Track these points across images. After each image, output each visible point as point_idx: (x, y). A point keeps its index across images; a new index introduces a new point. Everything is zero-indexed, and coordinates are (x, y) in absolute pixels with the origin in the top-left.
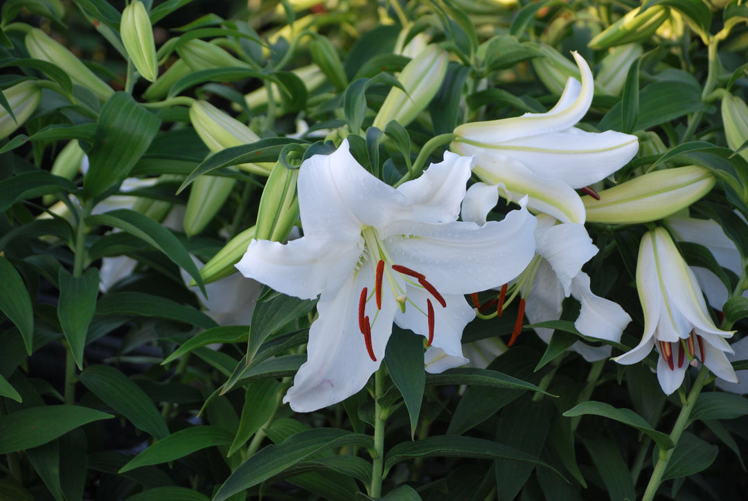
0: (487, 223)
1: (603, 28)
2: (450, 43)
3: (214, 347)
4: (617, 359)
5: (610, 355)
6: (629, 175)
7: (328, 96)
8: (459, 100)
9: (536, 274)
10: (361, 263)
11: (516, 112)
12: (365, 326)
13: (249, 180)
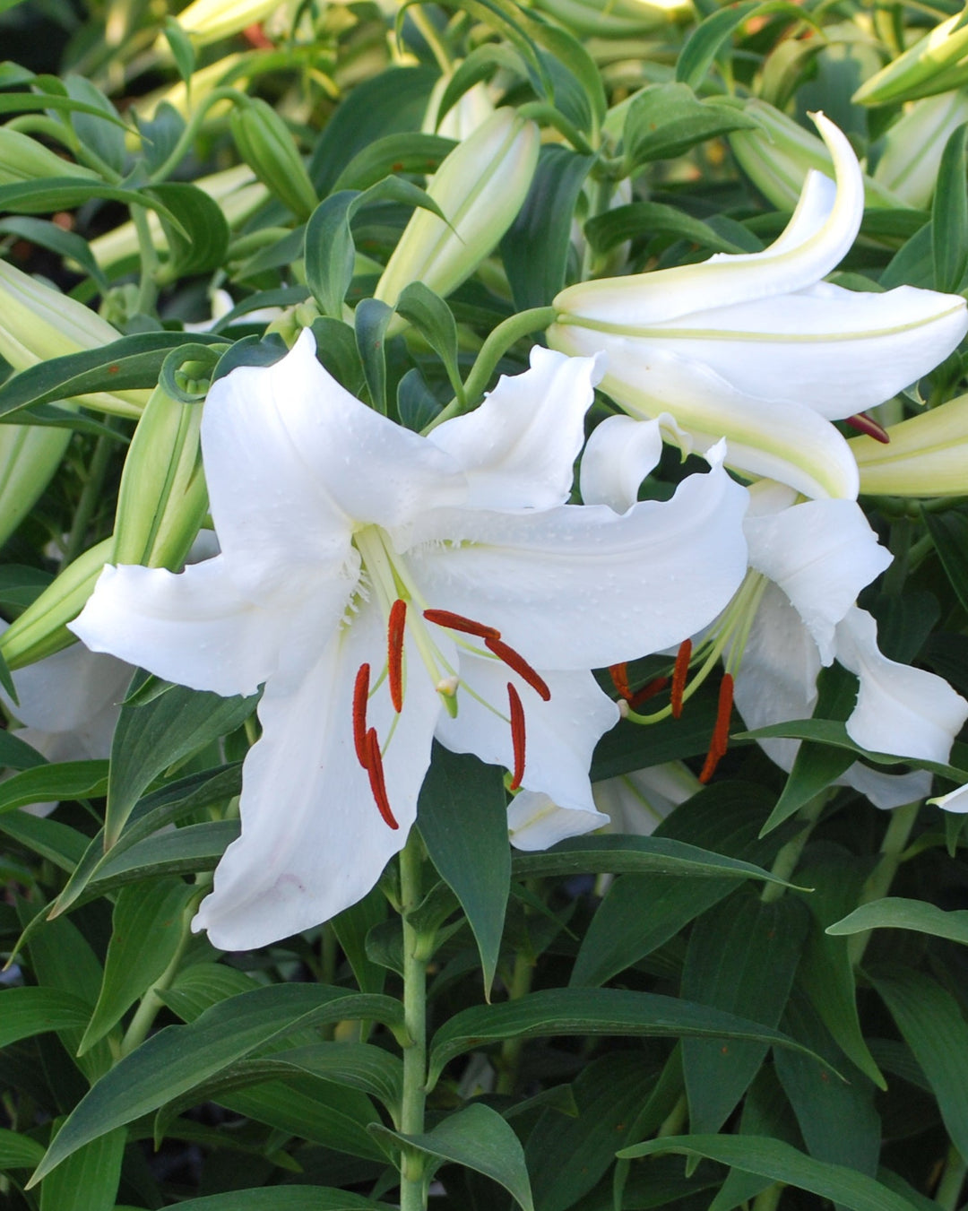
0: (636, 506)
1: (886, 61)
2: (546, 105)
3: (40, 810)
4: (942, 802)
5: (928, 791)
6: (955, 388)
7: (275, 232)
8: (567, 233)
9: (757, 617)
10: (355, 609)
11: (694, 252)
12: (368, 750)
13: (104, 429)
